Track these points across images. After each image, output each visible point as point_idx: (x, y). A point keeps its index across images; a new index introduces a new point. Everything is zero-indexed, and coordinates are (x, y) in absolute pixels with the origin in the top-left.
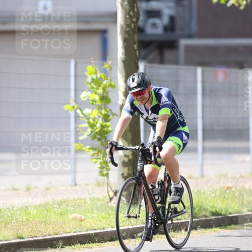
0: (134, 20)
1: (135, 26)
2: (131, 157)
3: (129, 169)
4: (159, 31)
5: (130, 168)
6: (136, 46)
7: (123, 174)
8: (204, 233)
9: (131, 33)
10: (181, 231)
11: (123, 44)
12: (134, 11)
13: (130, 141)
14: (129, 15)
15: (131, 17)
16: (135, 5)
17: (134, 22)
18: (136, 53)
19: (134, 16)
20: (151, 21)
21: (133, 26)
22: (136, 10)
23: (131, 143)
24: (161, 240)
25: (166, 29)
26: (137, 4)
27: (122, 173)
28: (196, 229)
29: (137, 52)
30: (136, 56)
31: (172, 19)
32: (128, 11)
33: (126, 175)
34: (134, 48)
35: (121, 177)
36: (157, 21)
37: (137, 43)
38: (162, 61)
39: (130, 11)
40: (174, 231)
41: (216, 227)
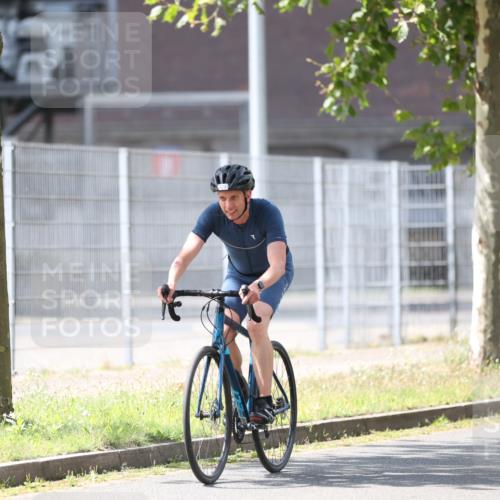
8: (134, 476)
10: (88, 473)
28: (119, 470)
40: (75, 475)
41: (158, 464)
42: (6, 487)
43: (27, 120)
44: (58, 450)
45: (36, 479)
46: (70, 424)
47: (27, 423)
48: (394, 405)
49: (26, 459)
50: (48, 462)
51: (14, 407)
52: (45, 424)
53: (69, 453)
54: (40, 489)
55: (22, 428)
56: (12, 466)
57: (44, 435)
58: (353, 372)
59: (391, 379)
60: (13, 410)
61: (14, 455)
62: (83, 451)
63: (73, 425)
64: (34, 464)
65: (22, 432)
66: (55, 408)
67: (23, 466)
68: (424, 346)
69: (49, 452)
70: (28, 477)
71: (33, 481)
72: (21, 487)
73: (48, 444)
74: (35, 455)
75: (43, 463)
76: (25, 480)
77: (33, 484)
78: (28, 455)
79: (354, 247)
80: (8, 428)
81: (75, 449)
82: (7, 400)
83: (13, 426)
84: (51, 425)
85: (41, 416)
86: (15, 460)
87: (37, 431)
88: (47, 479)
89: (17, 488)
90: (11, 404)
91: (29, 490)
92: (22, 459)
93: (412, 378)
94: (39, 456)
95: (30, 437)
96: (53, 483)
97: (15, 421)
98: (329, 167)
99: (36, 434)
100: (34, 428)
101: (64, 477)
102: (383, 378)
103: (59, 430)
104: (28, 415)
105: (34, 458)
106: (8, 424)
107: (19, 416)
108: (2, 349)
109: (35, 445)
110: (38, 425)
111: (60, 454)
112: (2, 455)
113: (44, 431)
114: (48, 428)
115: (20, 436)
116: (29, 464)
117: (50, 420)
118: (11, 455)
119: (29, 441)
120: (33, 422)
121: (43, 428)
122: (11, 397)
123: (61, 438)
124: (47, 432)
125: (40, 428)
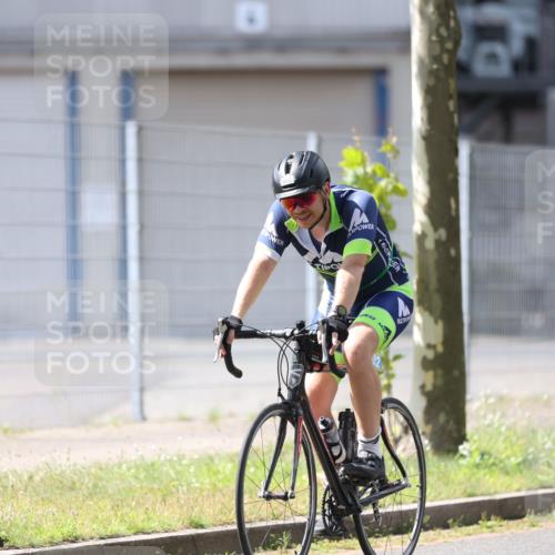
0: (449, 45)
1: (450, 60)
2: (440, 349)
3: (435, 376)
4: (504, 70)
5: (440, 372)
6: (452, 105)
7: (423, 387)
9: (442, 74)
10: (550, 512)
11: (425, 99)
12: (448, 27)
13: (438, 312)
14: (439, 35)
15: (442, 40)
16: (452, 13)
17: (448, 51)
18: (453, 119)
19: (449, 36)
20: (486, 48)
21: (445, 58)
22: (452, 23)
23: (441, 317)
24: (507, 533)
25: (517, 66)
26: (455, 11)
27: (420, 383)
29: (456, 116)
30: (452, 125)
31: (531, 44)
32: (435, 25)
33: (429, 387)
34: (448, 108)
35: (418, 392)
36: (499, 49)
37: (455, 97)
38: (508, 138)
39: (439, 25)
40: (536, 514)
42: (460, 526)
44: (516, 486)
46: (530, 457)
47: (483, 455)
49: (482, 495)
50: (505, 500)
51: (468, 437)
52: (503, 457)
53: (529, 489)
54: (497, 529)
55: (478, 460)
57: (502, 469)
60: (467, 440)
61: (469, 490)
62: (545, 487)
63: (533, 459)
64: (490, 502)
65: (477, 466)
66: (514, 439)
67: (479, 503)
69: (508, 488)
70: (483, 515)
71: (489, 520)
72: (475, 526)
73: (507, 479)
74: (492, 491)
75: (500, 501)
76: (480, 518)
77: (489, 523)
78: (484, 490)
80: (462, 461)
81: (534, 484)
82: (460, 430)
83: (468, 459)
84: (508, 458)
85: (500, 448)
86: (470, 496)
87: (494, 464)
88: (505, 519)
89: (471, 527)
90: (465, 434)
91: (485, 529)
92: (477, 495)
94: (496, 493)
95: (487, 470)
96: (511, 523)
97: (470, 452)
99: (494, 468)
100: (491, 461)
101: (524, 516)
103: (519, 464)
104: (485, 446)
105: (490, 494)
106: (462, 456)
107: (474, 447)
108: (456, 373)
109: (491, 480)
110: (496, 458)
111: (519, 490)
112: (455, 490)
113: (502, 465)
114: (507, 462)
115: (475, 470)
116: (484, 502)
117: (509, 452)
118: (465, 492)
119: (485, 475)
120: (490, 455)
121: (501, 461)
122: (464, 426)
123: (521, 472)
124: (505, 466)
125: (497, 462)
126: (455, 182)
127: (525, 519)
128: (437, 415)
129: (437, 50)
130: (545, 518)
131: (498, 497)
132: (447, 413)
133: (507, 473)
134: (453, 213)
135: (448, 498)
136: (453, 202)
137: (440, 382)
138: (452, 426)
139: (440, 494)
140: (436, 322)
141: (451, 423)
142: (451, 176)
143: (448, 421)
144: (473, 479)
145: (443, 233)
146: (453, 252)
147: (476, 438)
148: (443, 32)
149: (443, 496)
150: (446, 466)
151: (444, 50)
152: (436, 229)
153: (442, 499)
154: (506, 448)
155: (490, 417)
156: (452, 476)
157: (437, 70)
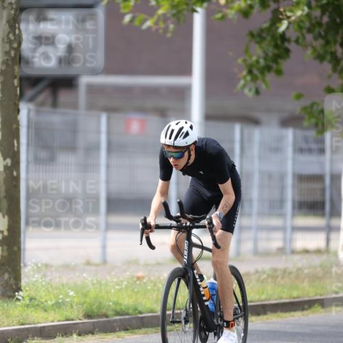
0: (15, 45)
1: (15, 54)
2: (6, 233)
3: (3, 250)
5: (5, 248)
6: (16, 82)
8: (103, 338)
9: (10, 62)
10: (71, 335)
12: (14, 34)
13: (5, 211)
14: (8, 38)
15: (10, 42)
16: (17, 25)
17: (14, 49)
18: (17, 91)
19: (15, 39)
21: (13, 53)
22: (17, 32)
23: (6, 214)
26: (19, 24)
28: (93, 334)
29: (18, 89)
30: (16, 95)
32: (6, 33)
34: (14, 84)
37: (18, 77)
38: (55, 104)
39: (9, 33)
40: (62, 336)
41: (120, 330)
43: (40, 92)
44: (51, 319)
45: (36, 338)
46: (60, 301)
47: (31, 299)
48: (284, 295)
49: (29, 324)
50: (44, 327)
51: (22, 288)
52: (43, 300)
53: (59, 321)
55: (28, 302)
56: (19, 329)
57: (42, 308)
58: (257, 272)
59: (283, 277)
60: (21, 290)
61: (22, 321)
62: (69, 320)
63: (62, 302)
64: (34, 328)
65: (27, 306)
67: (27, 329)
68: (307, 256)
69: (46, 320)
70: (30, 337)
71: (33, 339)
73: (45, 315)
74: (36, 322)
75: (41, 327)
76: (28, 338)
77: (33, 342)
78: (31, 321)
79: (261, 186)
80: (18, 303)
81: (62, 318)
82: (18, 284)
83: (22, 301)
84: (46, 301)
85: (42, 295)
86: (22, 325)
87: (38, 305)
88: (43, 339)
90: (21, 286)
92: (26, 324)
93: (297, 277)
94: (38, 323)
95: (33, 309)
96: (47, 341)
97: (23, 297)
98: (246, 131)
99: (37, 307)
100: (36, 303)
101: (55, 337)
102: (277, 277)
103: (53, 305)
104: (33, 294)
105: (35, 324)
106: (18, 299)
107: (26, 295)
108: (15, 248)
109: (36, 315)
110: (39, 301)
111: (53, 321)
112: (13, 321)
113: (43, 305)
114: (45, 304)
115: (26, 308)
116: (31, 328)
117: (47, 298)
118: (19, 321)
119: (31, 312)
120: (35, 299)
121: (42, 303)
122: (20, 281)
123: (54, 310)
124: (45, 306)
125: (40, 304)
126: (18, 130)
127: (56, 339)
128: (3, 274)
129: (7, 47)
130: (68, 339)
131: (40, 325)
132: (9, 273)
133: (46, 311)
134: (16, 149)
135: (8, 326)
136: (15, 142)
137: (6, 254)
138: (12, 281)
139: (3, 322)
140: (4, 217)
141: (12, 279)
142: (15, 126)
143: (10, 278)
144: (24, 314)
145: (9, 161)
146: (15, 173)
147: (27, 289)
148: (11, 36)
149: (5, 324)
150: (8, 305)
151: (12, 48)
152: (5, 159)
153: (5, 327)
154: (46, 295)
155: (36, 276)
156: (11, 312)
157: (7, 59)
